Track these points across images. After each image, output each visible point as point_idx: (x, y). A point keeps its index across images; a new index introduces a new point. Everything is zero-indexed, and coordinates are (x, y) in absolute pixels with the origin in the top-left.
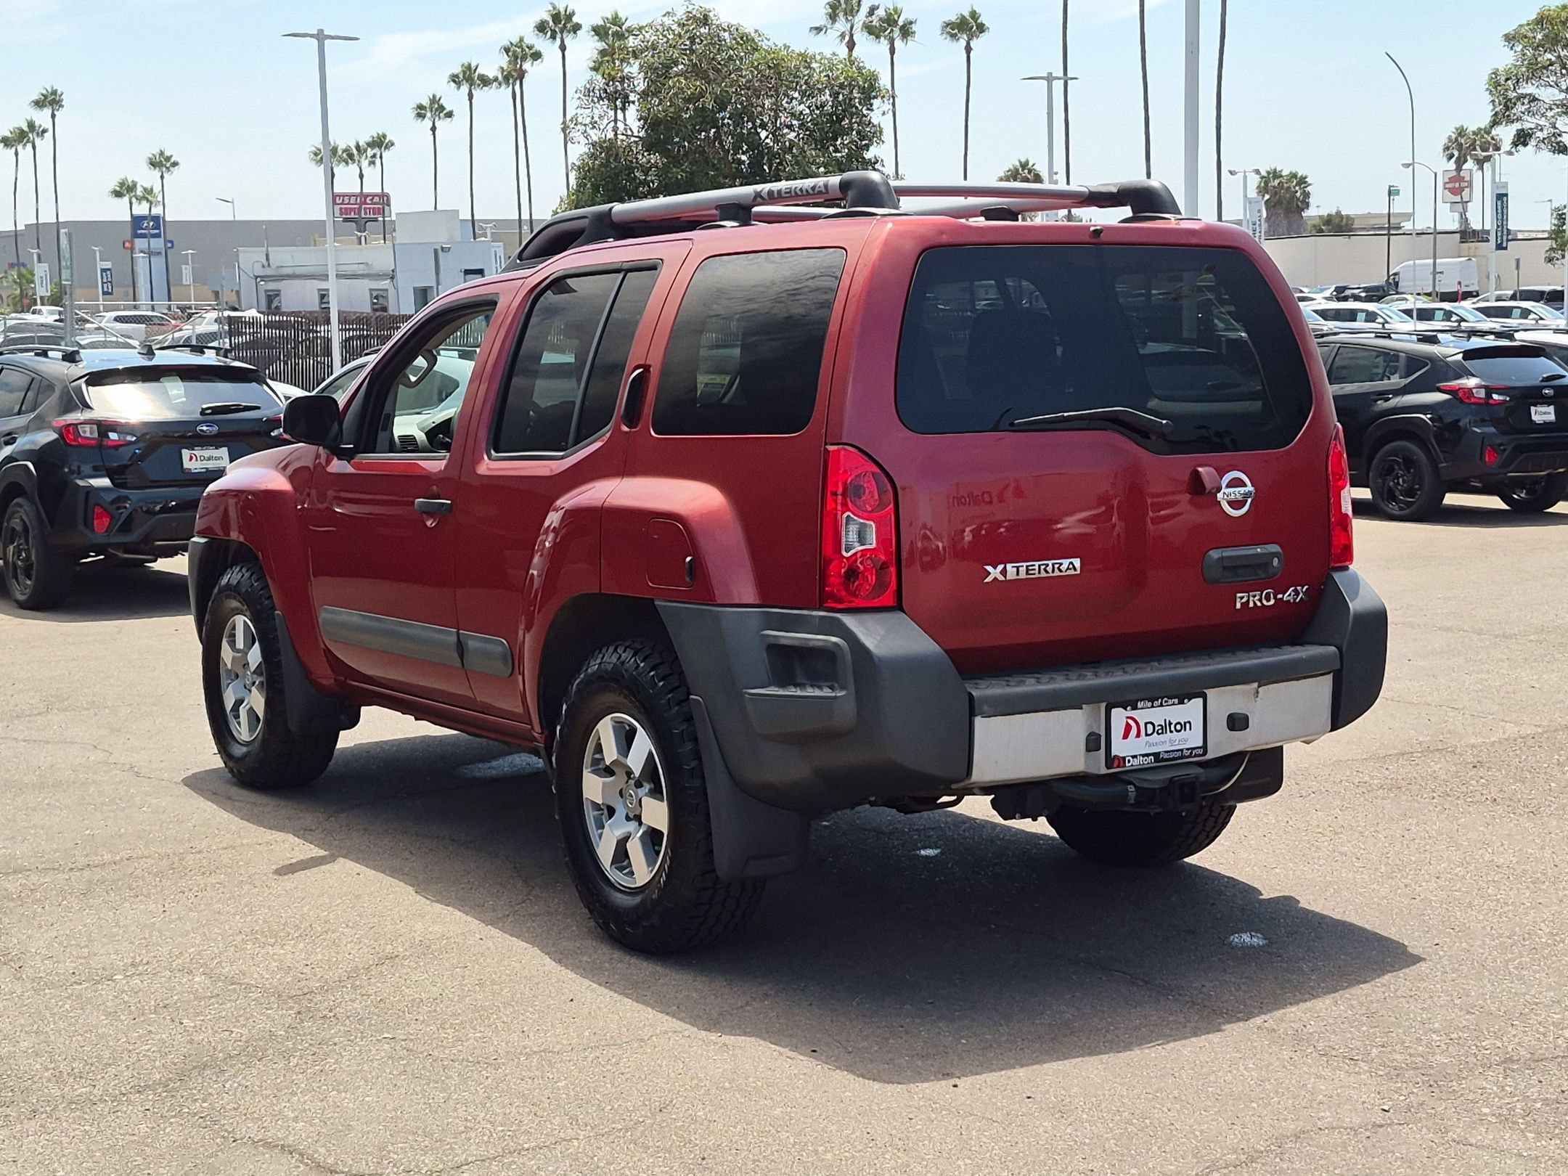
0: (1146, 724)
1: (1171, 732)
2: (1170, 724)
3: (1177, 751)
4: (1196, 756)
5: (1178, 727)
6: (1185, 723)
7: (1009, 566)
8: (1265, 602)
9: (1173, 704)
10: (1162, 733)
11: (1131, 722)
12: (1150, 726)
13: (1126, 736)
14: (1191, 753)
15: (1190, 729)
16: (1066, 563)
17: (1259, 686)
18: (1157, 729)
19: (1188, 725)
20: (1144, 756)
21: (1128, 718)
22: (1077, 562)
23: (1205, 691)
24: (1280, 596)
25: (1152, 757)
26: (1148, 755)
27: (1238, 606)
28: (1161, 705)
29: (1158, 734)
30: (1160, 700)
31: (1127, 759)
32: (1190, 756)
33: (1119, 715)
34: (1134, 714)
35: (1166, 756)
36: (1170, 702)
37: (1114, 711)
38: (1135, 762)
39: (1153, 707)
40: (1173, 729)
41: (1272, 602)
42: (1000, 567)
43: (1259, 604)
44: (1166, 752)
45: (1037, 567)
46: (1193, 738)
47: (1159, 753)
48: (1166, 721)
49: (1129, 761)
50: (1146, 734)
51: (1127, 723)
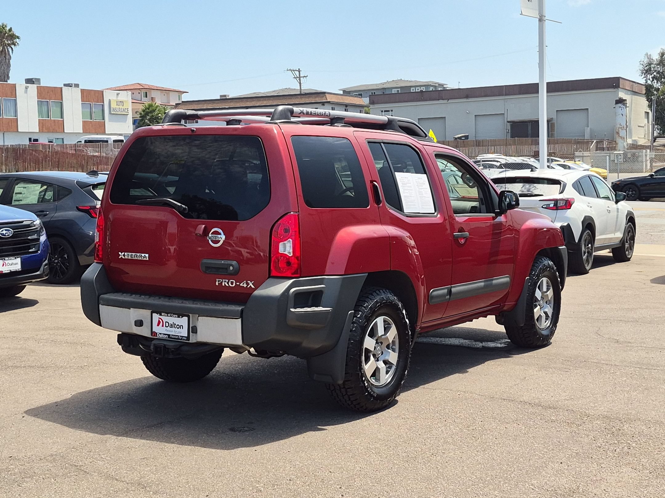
0: (166, 322)
1: (175, 328)
2: (175, 324)
3: (177, 336)
4: (184, 340)
5: (178, 327)
7: (126, 253)
8: (230, 285)
9: (176, 317)
10: (172, 327)
12: (167, 323)
13: (158, 325)
15: (183, 328)
16: (143, 255)
17: (198, 316)
18: (170, 325)
19: (181, 327)
20: (164, 334)
21: (159, 318)
22: (147, 255)
23: (190, 315)
24: (238, 284)
25: (167, 336)
26: (166, 334)
27: (217, 284)
28: (171, 316)
29: (170, 327)
30: (170, 314)
31: (158, 334)
32: (181, 339)
33: (156, 316)
34: (160, 317)
35: (172, 337)
36: (174, 316)
37: (154, 314)
38: (161, 336)
39: (168, 316)
40: (176, 327)
41: (234, 285)
42: (123, 253)
43: (227, 285)
44: (172, 335)
45: (134, 255)
46: (184, 333)
47: (170, 335)
48: (173, 323)
49: (158, 335)
50: (166, 327)
51: (159, 320)
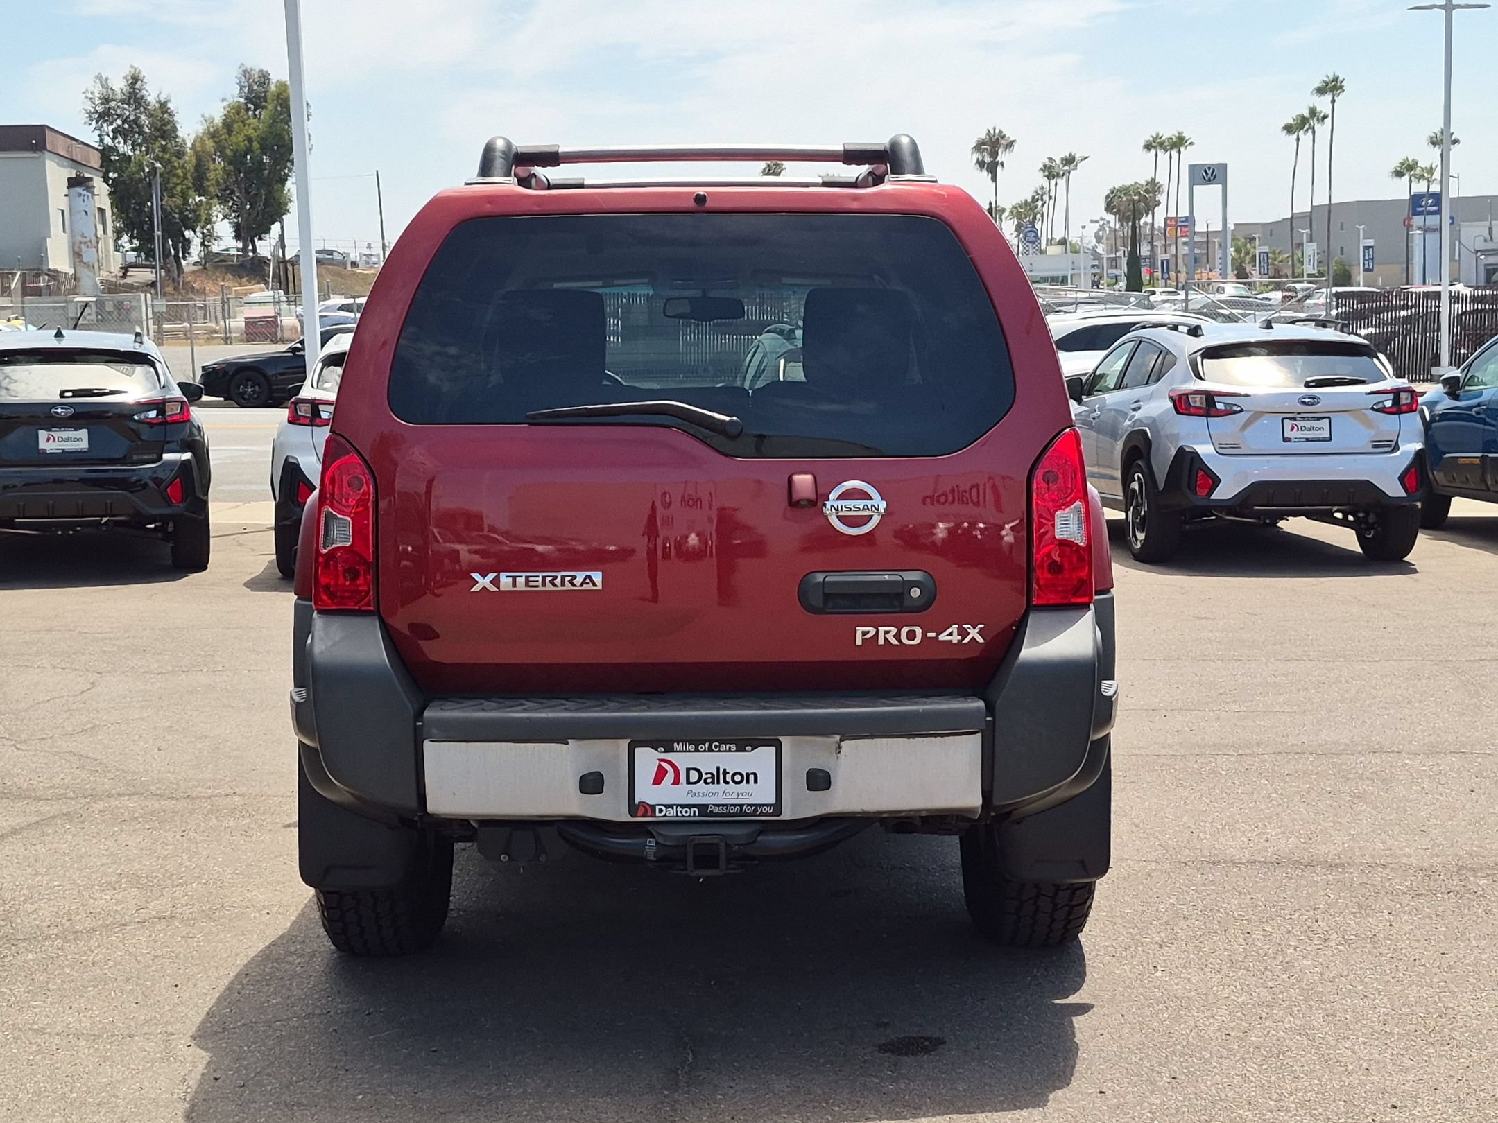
0: (688, 770)
1: (726, 782)
2: (725, 773)
3: (735, 805)
4: (762, 814)
5: (737, 778)
6: (748, 775)
7: (503, 576)
8: (905, 641)
9: (730, 750)
10: (713, 782)
11: (664, 764)
12: (693, 773)
13: (657, 781)
14: (756, 810)
15: (756, 781)
16: (580, 577)
17: (841, 740)
18: (704, 776)
19: (752, 777)
20: (683, 806)
21: (661, 760)
22: (598, 577)
23: (781, 738)
24: (930, 635)
25: (696, 810)
26: (690, 806)
27: (859, 642)
28: (711, 750)
29: (706, 782)
30: (707, 745)
31: (657, 808)
32: (753, 814)
33: (647, 759)
34: (668, 756)
35: (716, 810)
36: (723, 747)
37: (639, 752)
38: (670, 812)
39: (697, 750)
40: (729, 778)
41: (917, 641)
42: (491, 576)
43: (894, 642)
44: (715, 805)
45: (540, 579)
46: (762, 793)
47: (708, 805)
48: (718, 769)
49: (661, 811)
50: (688, 782)
51: (660, 766)
